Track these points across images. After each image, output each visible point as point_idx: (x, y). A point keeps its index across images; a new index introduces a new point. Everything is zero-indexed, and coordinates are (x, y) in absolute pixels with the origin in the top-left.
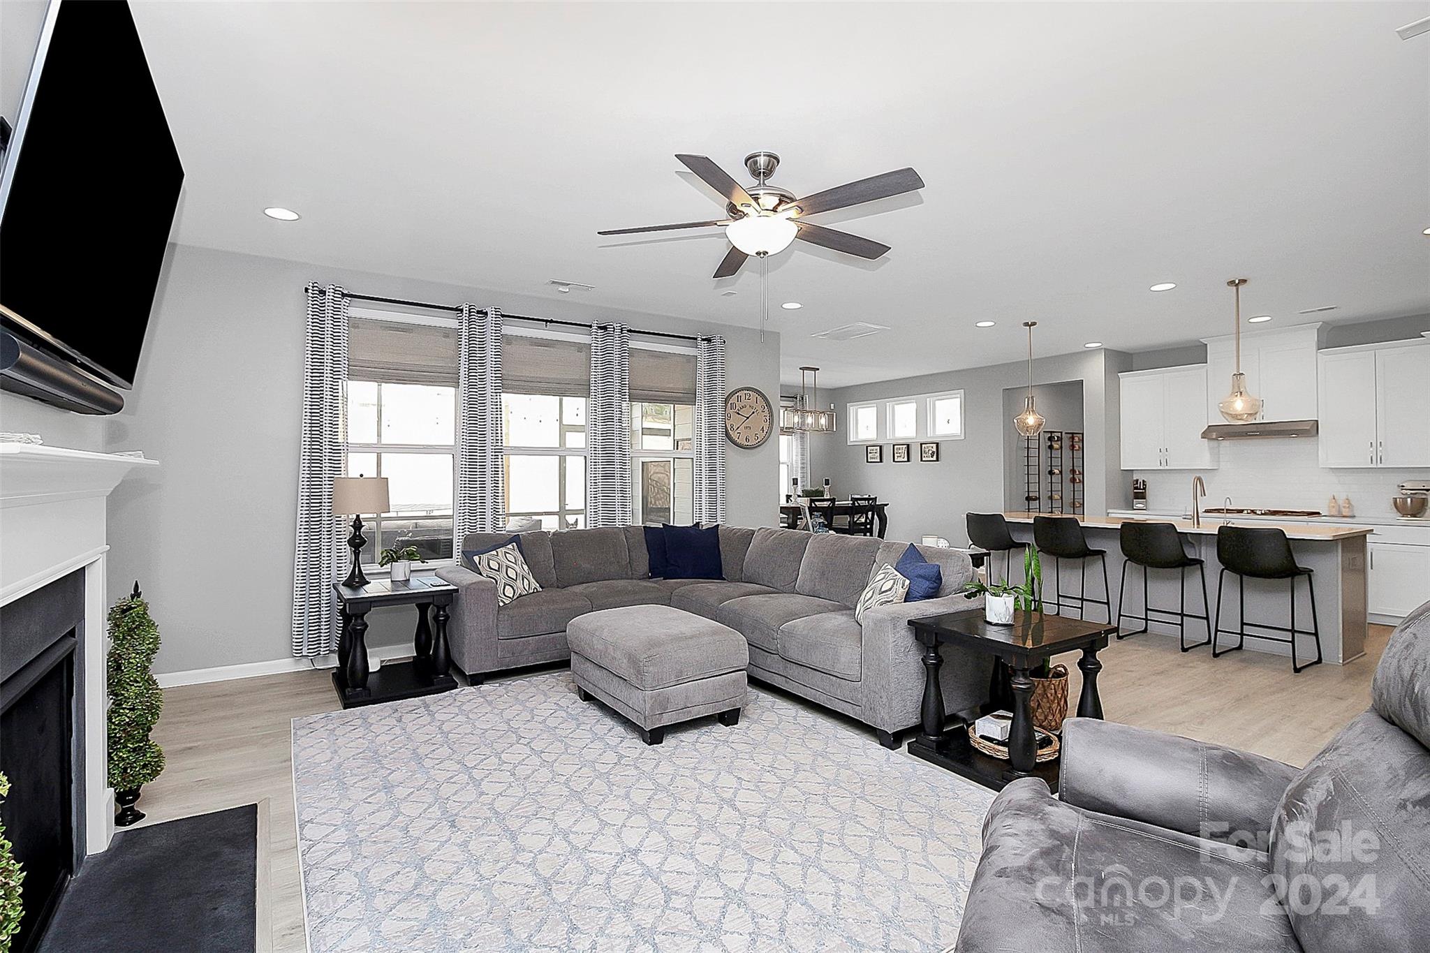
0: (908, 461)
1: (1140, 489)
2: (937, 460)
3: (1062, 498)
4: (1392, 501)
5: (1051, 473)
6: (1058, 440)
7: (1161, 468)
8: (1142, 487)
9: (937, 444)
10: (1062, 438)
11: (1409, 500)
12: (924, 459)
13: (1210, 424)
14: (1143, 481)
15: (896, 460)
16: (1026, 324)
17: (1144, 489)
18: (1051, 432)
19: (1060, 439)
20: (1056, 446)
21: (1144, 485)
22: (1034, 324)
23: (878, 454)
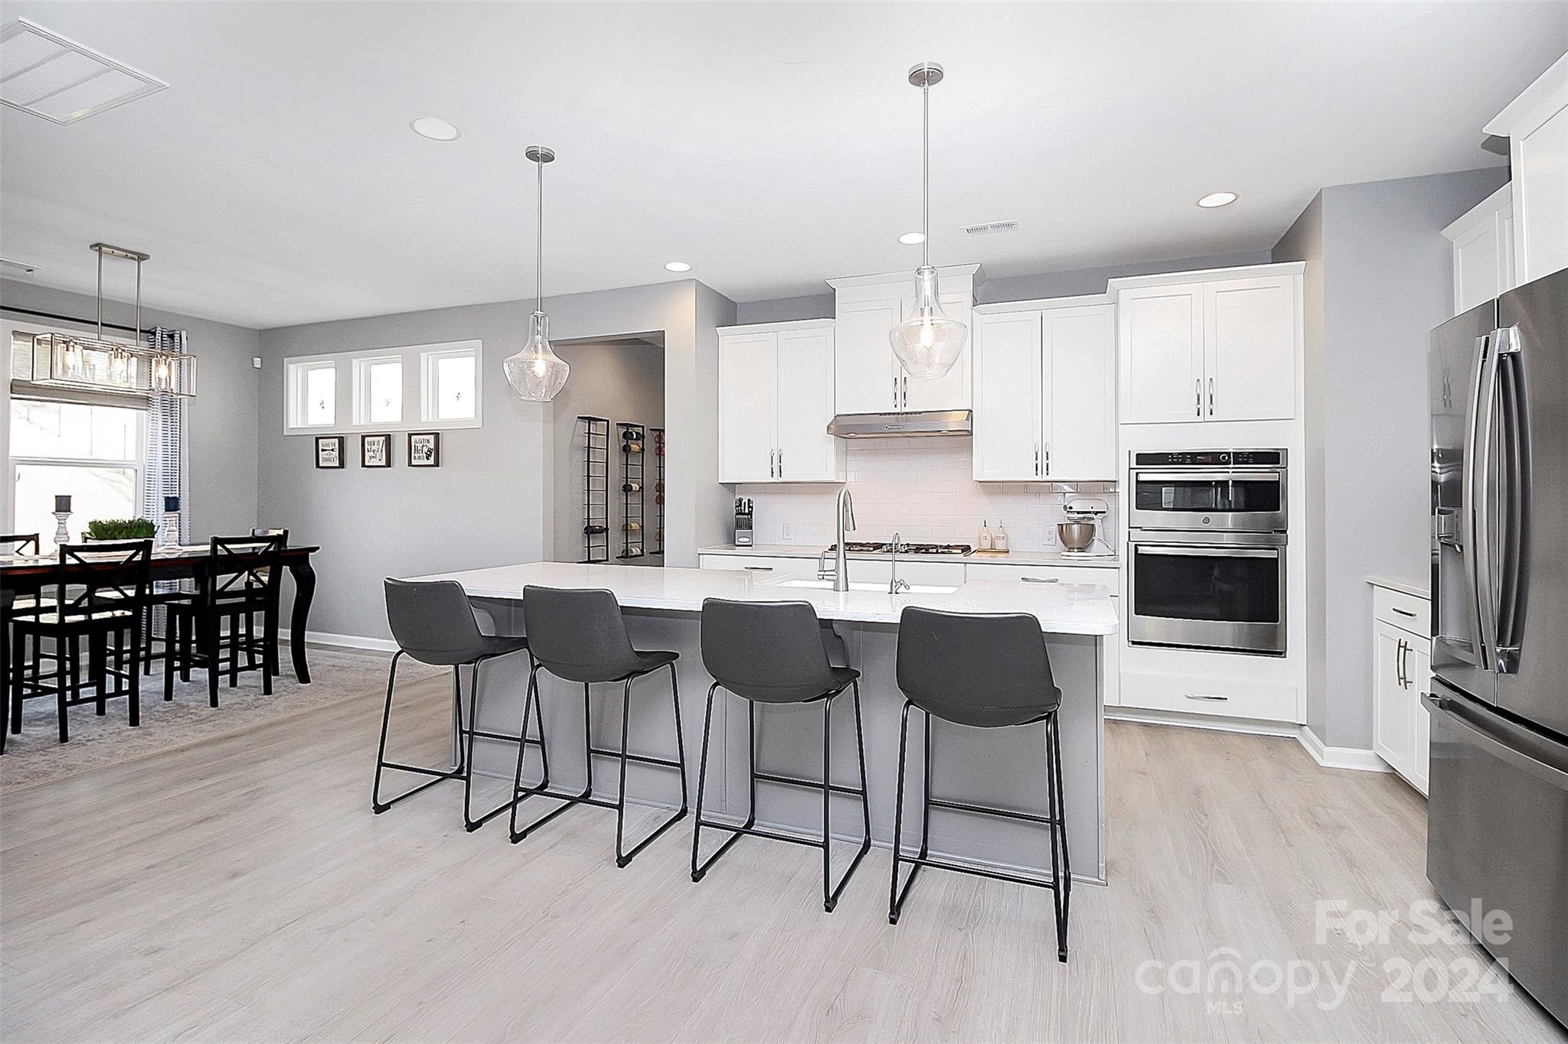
0: (388, 465)
1: (745, 514)
2: (437, 464)
3: (642, 527)
4: (1055, 529)
5: (627, 489)
6: (636, 439)
7: (772, 480)
8: (747, 511)
9: (437, 435)
10: (643, 437)
11: (1076, 527)
12: (414, 462)
13: (837, 413)
14: (749, 500)
15: (367, 464)
16: (532, 155)
17: (750, 513)
18: (628, 425)
19: (641, 437)
20: (635, 447)
21: (749, 507)
22: (548, 158)
23: (336, 453)
